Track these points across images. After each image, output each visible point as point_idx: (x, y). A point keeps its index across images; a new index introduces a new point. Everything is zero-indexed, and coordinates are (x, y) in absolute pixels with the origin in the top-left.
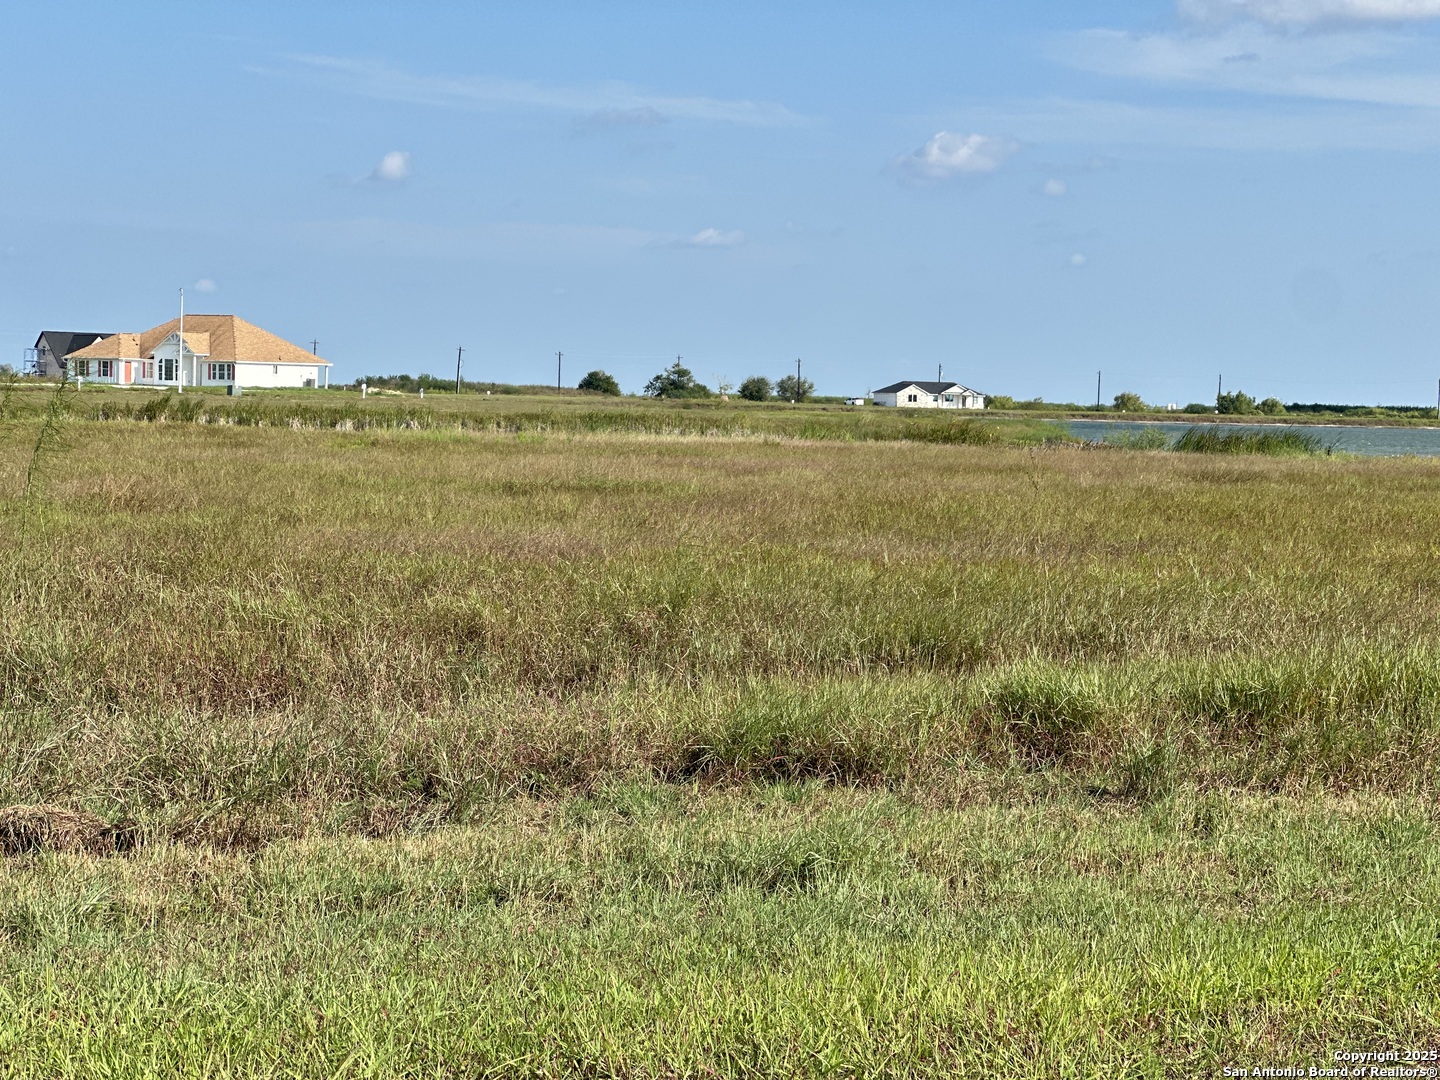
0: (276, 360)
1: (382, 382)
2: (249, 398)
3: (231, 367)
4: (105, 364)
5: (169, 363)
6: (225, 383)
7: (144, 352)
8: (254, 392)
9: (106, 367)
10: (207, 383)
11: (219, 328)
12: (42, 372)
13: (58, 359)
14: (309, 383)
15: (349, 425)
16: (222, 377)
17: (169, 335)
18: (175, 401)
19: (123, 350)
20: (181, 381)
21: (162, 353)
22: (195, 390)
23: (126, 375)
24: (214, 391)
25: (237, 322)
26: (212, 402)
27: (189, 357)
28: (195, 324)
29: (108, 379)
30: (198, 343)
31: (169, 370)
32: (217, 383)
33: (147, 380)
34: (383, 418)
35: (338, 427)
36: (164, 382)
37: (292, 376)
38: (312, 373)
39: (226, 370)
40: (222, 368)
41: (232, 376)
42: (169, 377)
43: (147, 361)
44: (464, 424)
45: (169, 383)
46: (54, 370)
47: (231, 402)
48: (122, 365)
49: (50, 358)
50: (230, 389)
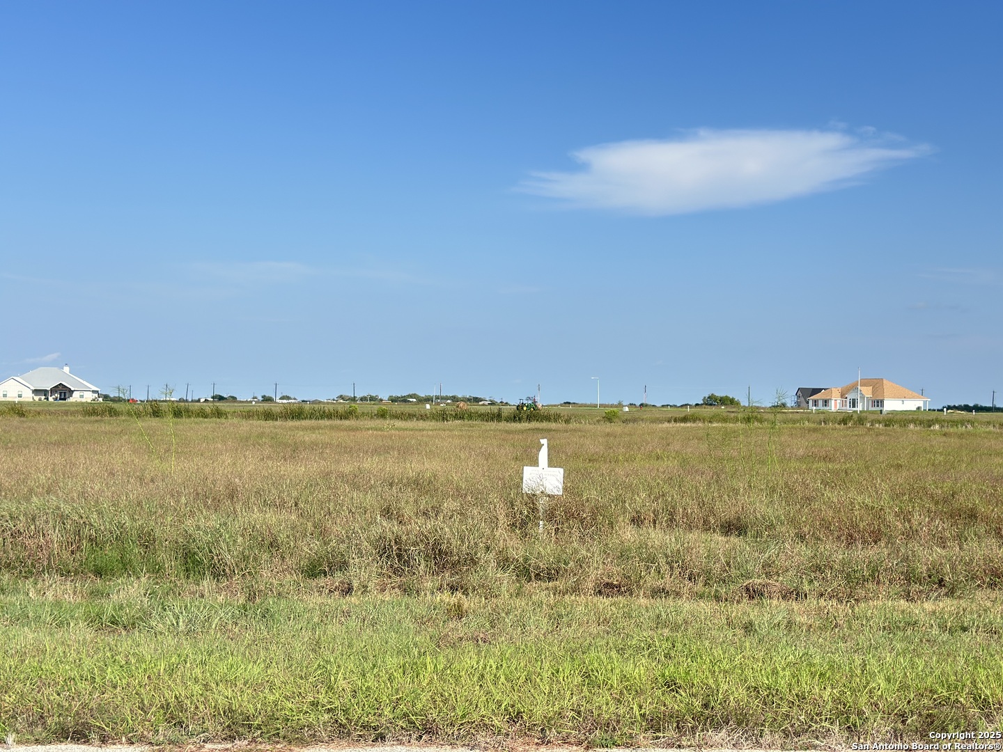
0: (903, 397)
1: (954, 408)
2: (890, 415)
3: (882, 402)
4: (826, 401)
5: (854, 400)
6: (879, 409)
7: (842, 396)
8: (893, 413)
9: (826, 402)
10: (870, 409)
11: (876, 385)
12: (798, 405)
13: (805, 400)
14: (919, 408)
15: (937, 427)
16: (878, 406)
17: (854, 388)
18: (855, 417)
19: (834, 395)
20: (859, 408)
21: (850, 396)
22: (866, 412)
23: (835, 406)
24: (873, 412)
25: (885, 382)
26: (871, 417)
27: (863, 397)
28: (865, 383)
29: (827, 408)
30: (867, 392)
31: (854, 403)
32: (876, 409)
33: (844, 408)
34: (955, 423)
35: (932, 428)
36: (851, 408)
37: (911, 405)
38: (920, 403)
39: (880, 403)
40: (878, 402)
41: (882, 406)
42: (854, 406)
43: (844, 400)
44: (994, 426)
45: (854, 409)
46: (804, 404)
47: (881, 417)
48: (833, 402)
49: (802, 399)
50: (881, 411)
